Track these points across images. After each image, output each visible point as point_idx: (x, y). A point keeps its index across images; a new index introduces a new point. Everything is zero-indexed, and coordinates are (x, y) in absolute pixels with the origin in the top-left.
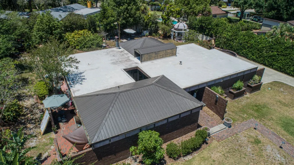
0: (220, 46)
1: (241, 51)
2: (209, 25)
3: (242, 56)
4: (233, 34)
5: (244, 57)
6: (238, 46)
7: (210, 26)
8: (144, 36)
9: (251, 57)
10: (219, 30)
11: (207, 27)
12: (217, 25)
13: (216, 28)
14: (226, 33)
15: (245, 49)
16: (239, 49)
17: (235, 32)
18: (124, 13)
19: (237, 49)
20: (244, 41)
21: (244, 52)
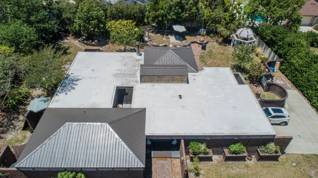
0: (285, 72)
1: (306, 90)
2: (280, 41)
3: (305, 96)
4: (304, 64)
5: (308, 99)
6: (305, 82)
7: (281, 43)
8: (200, 35)
9: (315, 103)
10: (291, 51)
11: (278, 42)
12: (289, 45)
13: (287, 48)
14: (297, 59)
15: (312, 90)
16: (305, 87)
17: (308, 62)
18: (175, 8)
19: (302, 86)
20: (314, 78)
21: (310, 92)
